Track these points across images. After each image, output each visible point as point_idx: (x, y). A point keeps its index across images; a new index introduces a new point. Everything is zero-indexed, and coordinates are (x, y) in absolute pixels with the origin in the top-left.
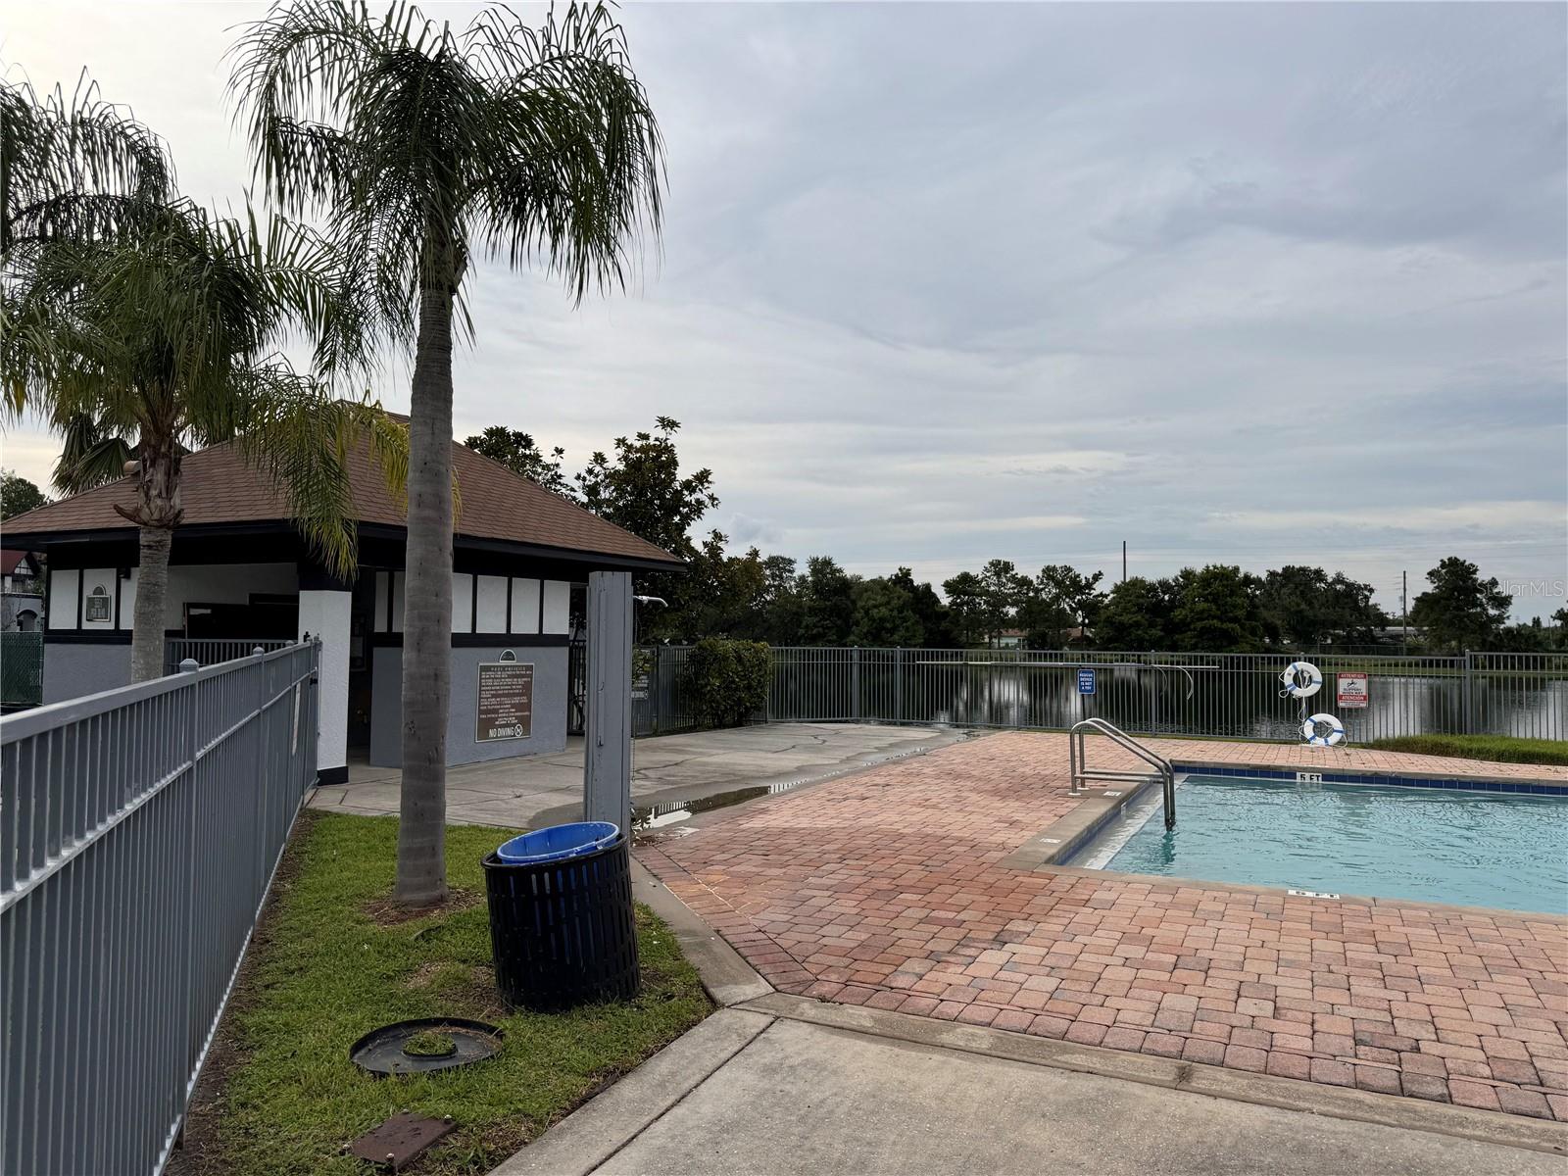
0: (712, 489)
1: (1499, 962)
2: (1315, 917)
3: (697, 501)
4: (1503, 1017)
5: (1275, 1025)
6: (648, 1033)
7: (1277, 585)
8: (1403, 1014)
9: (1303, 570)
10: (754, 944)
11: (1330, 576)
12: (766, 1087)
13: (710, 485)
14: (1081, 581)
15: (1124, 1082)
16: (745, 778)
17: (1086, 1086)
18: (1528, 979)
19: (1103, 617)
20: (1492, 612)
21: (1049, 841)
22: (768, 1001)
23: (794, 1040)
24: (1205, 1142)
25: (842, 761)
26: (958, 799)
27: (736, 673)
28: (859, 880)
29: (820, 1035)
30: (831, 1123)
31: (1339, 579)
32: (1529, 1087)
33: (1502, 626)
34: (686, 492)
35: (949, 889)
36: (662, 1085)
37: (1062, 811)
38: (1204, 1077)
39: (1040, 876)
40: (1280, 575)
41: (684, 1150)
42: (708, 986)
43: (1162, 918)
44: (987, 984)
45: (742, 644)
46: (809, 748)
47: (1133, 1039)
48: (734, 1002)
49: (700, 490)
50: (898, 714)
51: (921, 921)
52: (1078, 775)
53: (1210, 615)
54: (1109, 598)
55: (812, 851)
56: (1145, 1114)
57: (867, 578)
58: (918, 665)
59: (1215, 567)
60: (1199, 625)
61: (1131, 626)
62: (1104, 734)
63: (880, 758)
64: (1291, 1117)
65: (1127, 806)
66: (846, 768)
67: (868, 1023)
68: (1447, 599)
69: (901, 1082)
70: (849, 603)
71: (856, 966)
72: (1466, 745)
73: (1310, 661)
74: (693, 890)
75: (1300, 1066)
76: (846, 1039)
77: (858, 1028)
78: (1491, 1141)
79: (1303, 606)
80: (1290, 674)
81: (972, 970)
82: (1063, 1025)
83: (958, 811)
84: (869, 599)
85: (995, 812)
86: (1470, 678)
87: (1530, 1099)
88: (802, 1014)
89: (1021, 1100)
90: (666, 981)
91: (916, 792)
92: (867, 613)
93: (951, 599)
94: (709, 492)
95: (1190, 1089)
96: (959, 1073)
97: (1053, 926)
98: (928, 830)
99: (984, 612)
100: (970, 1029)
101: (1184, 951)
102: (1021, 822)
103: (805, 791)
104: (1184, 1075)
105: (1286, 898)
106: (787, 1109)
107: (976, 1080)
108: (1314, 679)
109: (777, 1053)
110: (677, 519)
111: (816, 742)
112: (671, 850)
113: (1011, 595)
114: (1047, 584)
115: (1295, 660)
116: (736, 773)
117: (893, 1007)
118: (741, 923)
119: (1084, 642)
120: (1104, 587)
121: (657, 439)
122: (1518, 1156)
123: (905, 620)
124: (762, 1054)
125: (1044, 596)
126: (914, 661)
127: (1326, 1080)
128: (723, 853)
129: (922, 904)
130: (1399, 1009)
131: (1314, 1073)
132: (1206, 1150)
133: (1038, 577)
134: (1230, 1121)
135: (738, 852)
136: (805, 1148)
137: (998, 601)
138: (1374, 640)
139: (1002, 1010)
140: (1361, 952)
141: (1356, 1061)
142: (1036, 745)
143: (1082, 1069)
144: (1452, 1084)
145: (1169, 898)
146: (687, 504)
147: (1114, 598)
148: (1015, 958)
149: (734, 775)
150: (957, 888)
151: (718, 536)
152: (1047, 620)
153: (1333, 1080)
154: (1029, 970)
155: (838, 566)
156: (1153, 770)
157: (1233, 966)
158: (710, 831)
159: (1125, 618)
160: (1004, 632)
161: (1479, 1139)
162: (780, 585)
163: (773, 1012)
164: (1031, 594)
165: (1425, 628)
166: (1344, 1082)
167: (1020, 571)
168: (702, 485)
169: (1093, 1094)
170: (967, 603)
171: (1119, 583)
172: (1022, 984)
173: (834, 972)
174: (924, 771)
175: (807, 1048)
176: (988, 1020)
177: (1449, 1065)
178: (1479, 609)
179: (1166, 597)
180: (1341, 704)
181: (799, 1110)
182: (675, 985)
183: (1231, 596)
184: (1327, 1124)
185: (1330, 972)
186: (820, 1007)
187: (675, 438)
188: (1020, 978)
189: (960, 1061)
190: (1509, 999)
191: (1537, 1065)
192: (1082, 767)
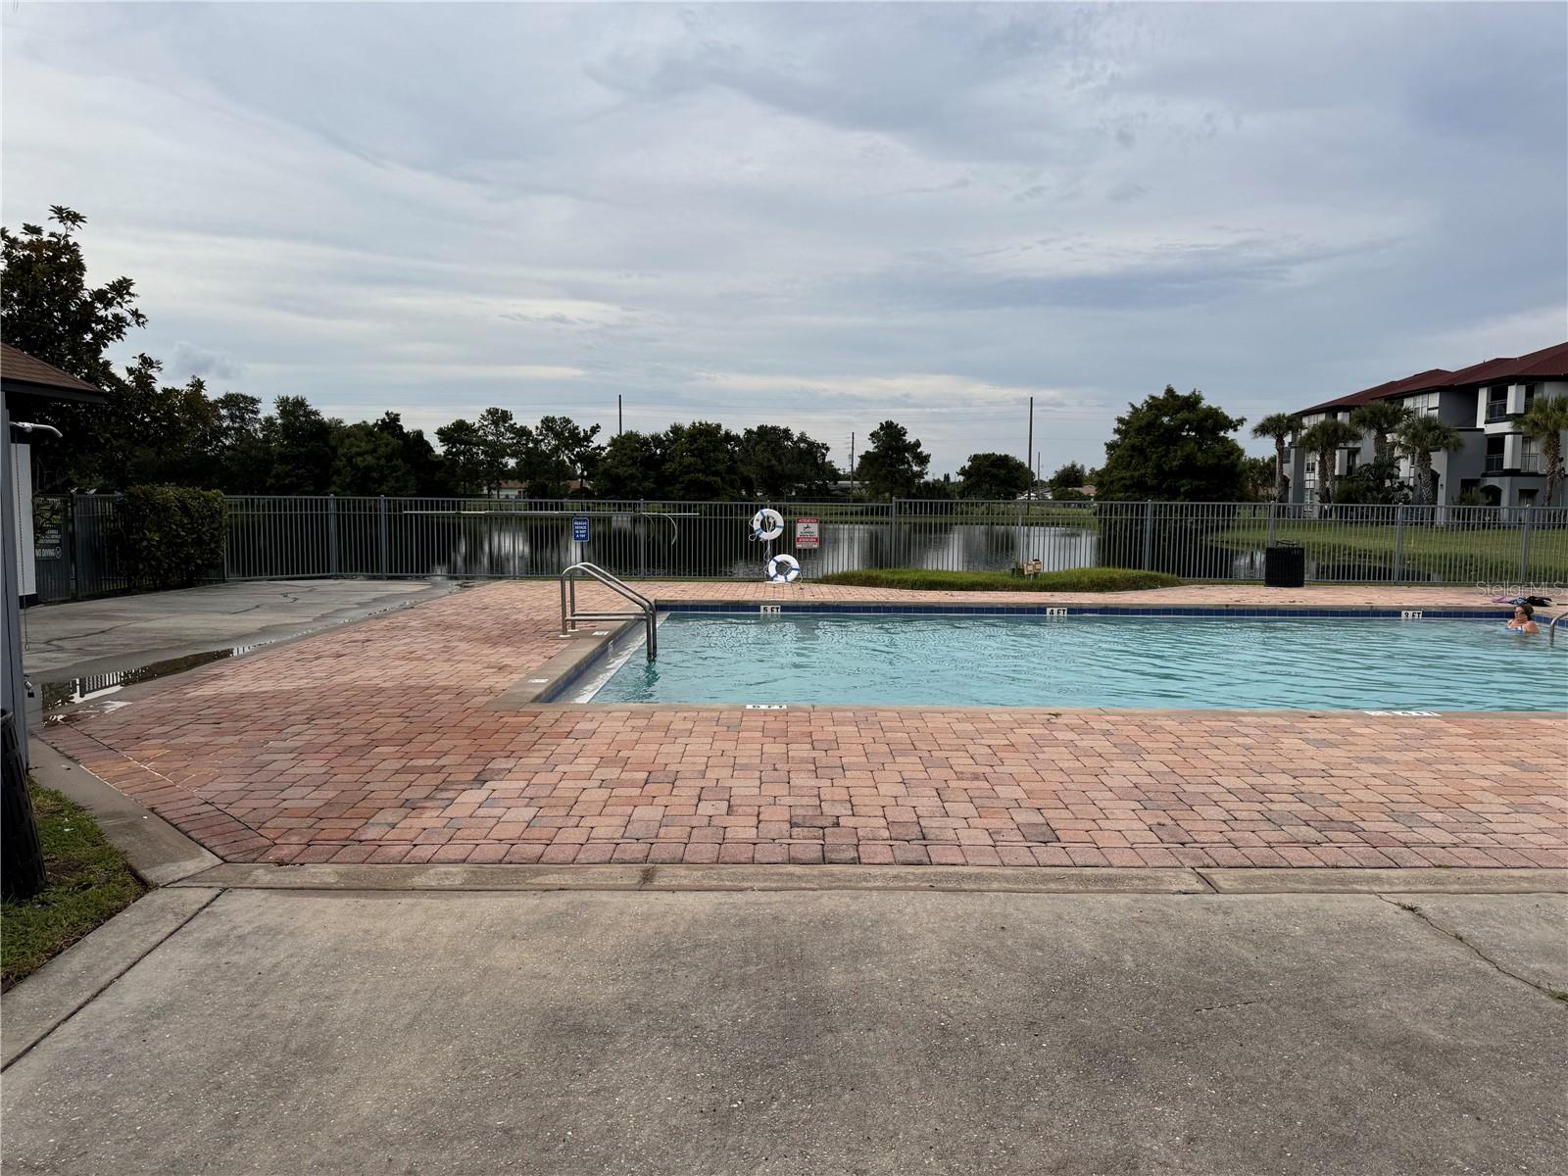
0: (135, 304)
1: (902, 747)
2: (766, 726)
3: (116, 316)
4: (901, 790)
5: (729, 821)
6: (55, 929)
7: (752, 443)
8: (828, 797)
9: (774, 429)
10: (199, 817)
11: (796, 435)
12: (209, 962)
13: (133, 299)
14: (579, 433)
15: (593, 892)
16: (193, 643)
17: (556, 902)
18: (920, 758)
19: (601, 469)
20: (916, 468)
21: (537, 681)
22: (214, 874)
23: (244, 909)
24: (661, 932)
25: (315, 620)
26: (446, 649)
27: (183, 526)
28: (329, 739)
29: (275, 899)
30: (286, 985)
31: (803, 438)
32: (915, 842)
33: (922, 481)
34: (99, 305)
35: (429, 737)
36: (74, 982)
37: (553, 653)
38: (666, 875)
39: (526, 714)
40: (755, 433)
41: (100, 1046)
42: (137, 868)
43: (637, 741)
44: (464, 823)
45: (188, 492)
46: (274, 608)
47: (602, 851)
48: (170, 880)
49: (118, 303)
50: (384, 565)
51: (397, 772)
52: (569, 617)
53: (695, 469)
54: (607, 451)
55: (274, 714)
56: (610, 918)
57: (349, 422)
58: (406, 515)
59: (700, 424)
60: (687, 478)
61: (626, 478)
62: (597, 579)
63: (362, 613)
64: (737, 897)
65: (614, 644)
66: (319, 626)
67: (331, 880)
68: (883, 457)
69: (367, 932)
70: (327, 449)
71: (321, 825)
72: (890, 577)
73: (775, 509)
74: (122, 768)
75: (746, 853)
76: (306, 899)
77: (321, 886)
78: (885, 889)
79: (774, 462)
80: (758, 520)
81: (449, 812)
82: (538, 849)
83: (445, 661)
84: (352, 445)
85: (485, 659)
86: (898, 523)
87: (915, 851)
88: (255, 881)
89: (492, 927)
90: (82, 870)
91: (400, 646)
92: (350, 460)
93: (446, 448)
94: (133, 306)
95: (652, 888)
96: (429, 913)
97: (535, 760)
98: (412, 682)
99: (482, 463)
100: (443, 868)
101: (654, 767)
102: (510, 666)
103: (269, 653)
104: (647, 877)
105: (744, 712)
106: (233, 980)
107: (447, 916)
108: (778, 524)
109: (223, 925)
110: (88, 337)
111: (286, 600)
112: (93, 728)
113: (509, 446)
114: (547, 436)
115: (762, 507)
116: (183, 638)
117: (360, 859)
118: (183, 797)
119: (582, 493)
120: (601, 440)
121: (52, 235)
122: (904, 897)
123: (395, 469)
124: (205, 929)
125: (544, 448)
126: (400, 511)
127: (766, 860)
128: (163, 725)
129: (400, 755)
130: (826, 794)
131: (757, 856)
132: (663, 939)
133: (537, 428)
134: (685, 910)
135: (181, 723)
136: (254, 1015)
137: (497, 451)
138: (828, 492)
139: (477, 845)
140: (801, 750)
141: (790, 841)
142: (532, 593)
143: (555, 887)
144: (861, 848)
145: (645, 722)
146: (101, 320)
147: (611, 451)
148: (495, 794)
149: (180, 640)
150: (439, 735)
151: (146, 362)
152: (546, 472)
153: (772, 860)
154: (509, 803)
155: (313, 408)
156: (639, 610)
157: (696, 775)
158: (145, 703)
159: (621, 471)
160: (504, 484)
161: (878, 889)
162: (242, 428)
163: (220, 884)
164: (531, 445)
165: (867, 482)
166: (780, 859)
167: (519, 420)
168: (122, 297)
169: (563, 908)
170: (464, 453)
171: (615, 437)
172: (500, 818)
173: (295, 834)
174: (410, 624)
175: (259, 915)
176: (463, 857)
177: (860, 833)
178: (906, 466)
179: (658, 452)
180: (798, 546)
181: (248, 979)
182: (93, 873)
183: (714, 451)
184: (763, 897)
185: (775, 770)
186: (277, 871)
187: (77, 235)
188: (498, 812)
189: (431, 901)
190: (906, 775)
191: (922, 824)
192: (573, 610)
